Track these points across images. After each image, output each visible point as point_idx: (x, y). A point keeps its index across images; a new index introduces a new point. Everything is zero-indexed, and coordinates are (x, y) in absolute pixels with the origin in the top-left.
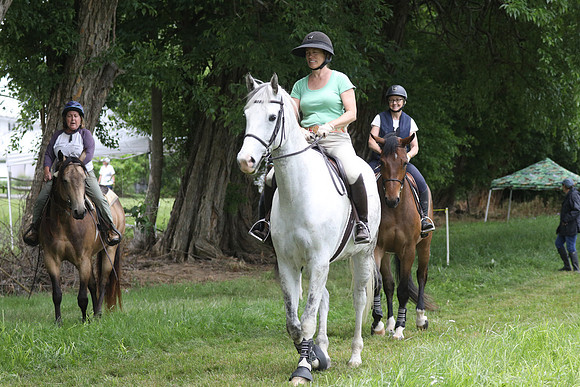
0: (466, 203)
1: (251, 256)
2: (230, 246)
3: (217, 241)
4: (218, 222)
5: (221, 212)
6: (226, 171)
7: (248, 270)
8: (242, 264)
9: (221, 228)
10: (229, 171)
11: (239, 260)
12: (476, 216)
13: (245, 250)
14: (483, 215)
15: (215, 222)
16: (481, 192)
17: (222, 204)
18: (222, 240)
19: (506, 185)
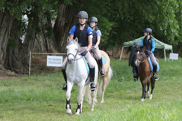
0: (112, 52)
1: (17, 70)
2: (8, 65)
3: (3, 63)
4: (4, 55)
5: (5, 50)
6: (8, 33)
7: (15, 76)
8: (13, 73)
9: (5, 57)
10: (10, 33)
11: (12, 71)
12: (116, 58)
13: (14, 67)
14: (119, 58)
15: (2, 54)
16: (119, 47)
17: (6, 47)
18: (5, 63)
19: (130, 45)
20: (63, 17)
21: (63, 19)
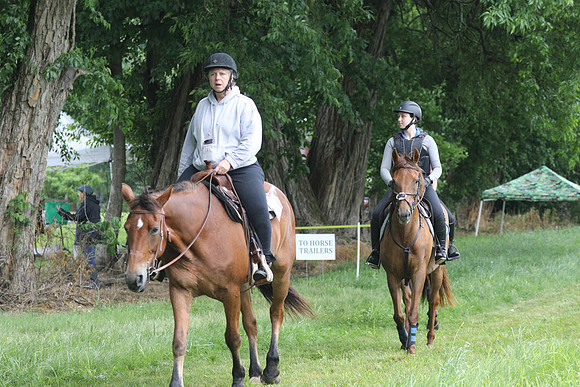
12: (465, 230)
14: (474, 229)
16: (470, 204)
19: (499, 196)
20: (328, 135)
21: (328, 140)
